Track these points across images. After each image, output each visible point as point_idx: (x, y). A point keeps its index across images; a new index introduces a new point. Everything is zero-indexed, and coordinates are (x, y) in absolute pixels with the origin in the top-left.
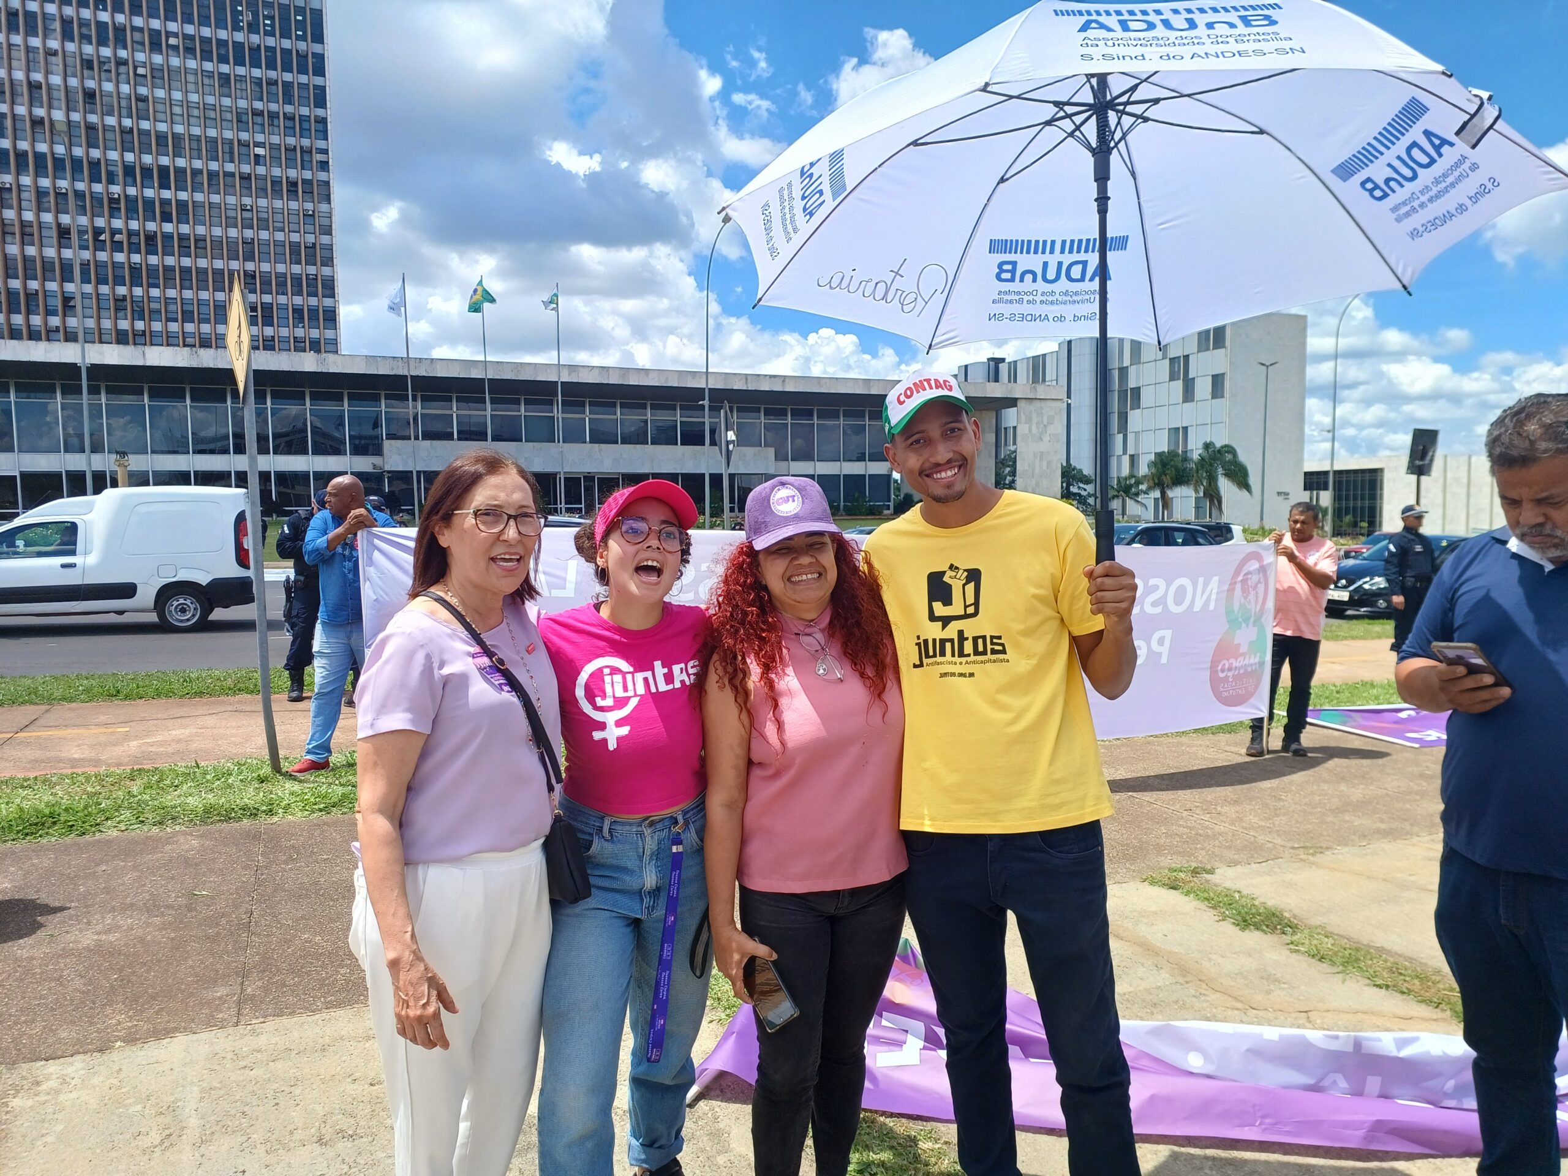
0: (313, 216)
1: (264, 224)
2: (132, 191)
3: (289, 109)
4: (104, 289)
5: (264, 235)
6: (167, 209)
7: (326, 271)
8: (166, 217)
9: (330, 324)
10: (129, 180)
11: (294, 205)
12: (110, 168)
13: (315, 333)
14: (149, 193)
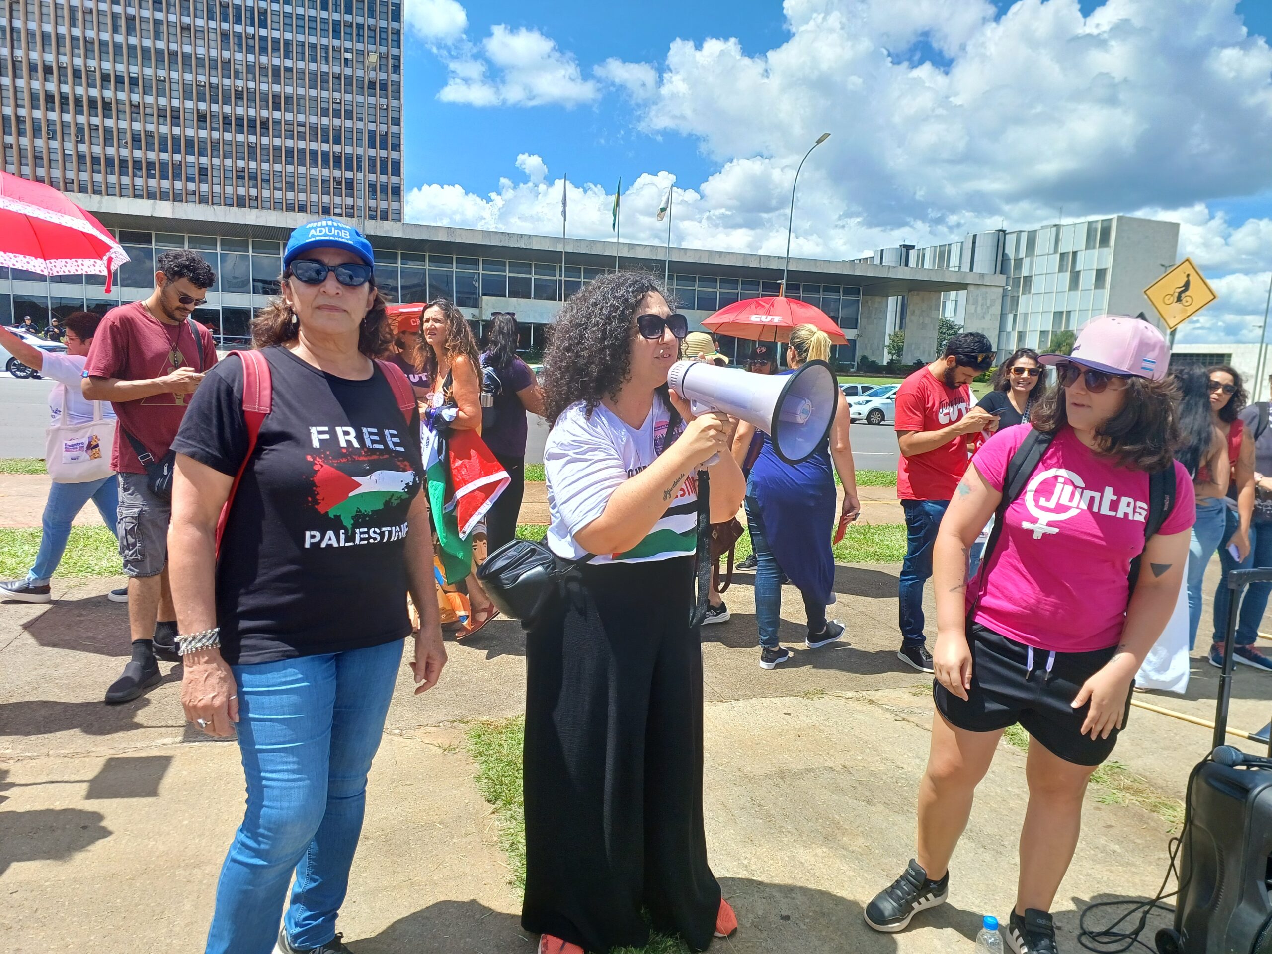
0: (386, 109)
1: (349, 115)
2: (251, 85)
3: (372, 21)
4: (228, 162)
5: (349, 123)
6: (277, 101)
7: (394, 155)
8: (277, 107)
9: (396, 198)
10: (250, 76)
11: (372, 100)
12: (237, 66)
13: (383, 205)
14: (264, 87)
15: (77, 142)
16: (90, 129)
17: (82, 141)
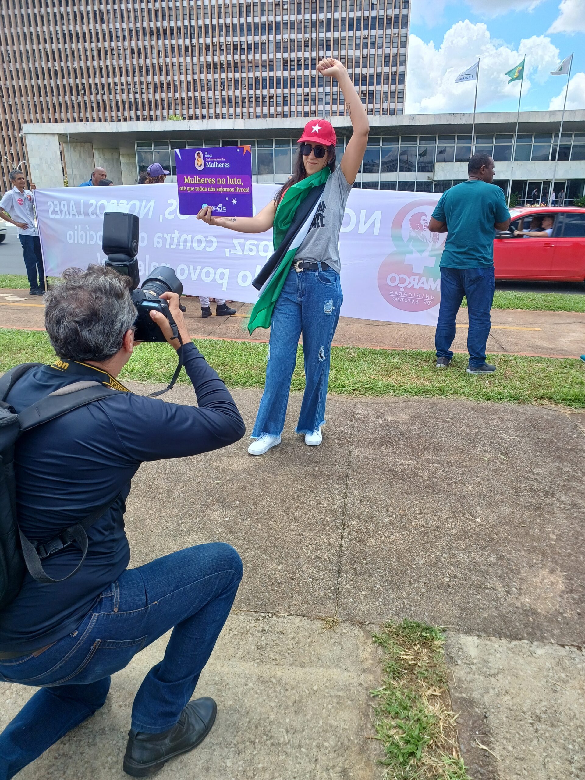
0: (398, 37)
1: (373, 45)
2: (314, 35)
4: (300, 90)
5: (372, 51)
6: (329, 44)
7: (401, 69)
8: (328, 48)
9: (400, 100)
10: (313, 29)
11: (388, 32)
12: (306, 24)
13: (392, 106)
14: (321, 35)
15: (222, 90)
16: (228, 81)
17: (224, 89)
